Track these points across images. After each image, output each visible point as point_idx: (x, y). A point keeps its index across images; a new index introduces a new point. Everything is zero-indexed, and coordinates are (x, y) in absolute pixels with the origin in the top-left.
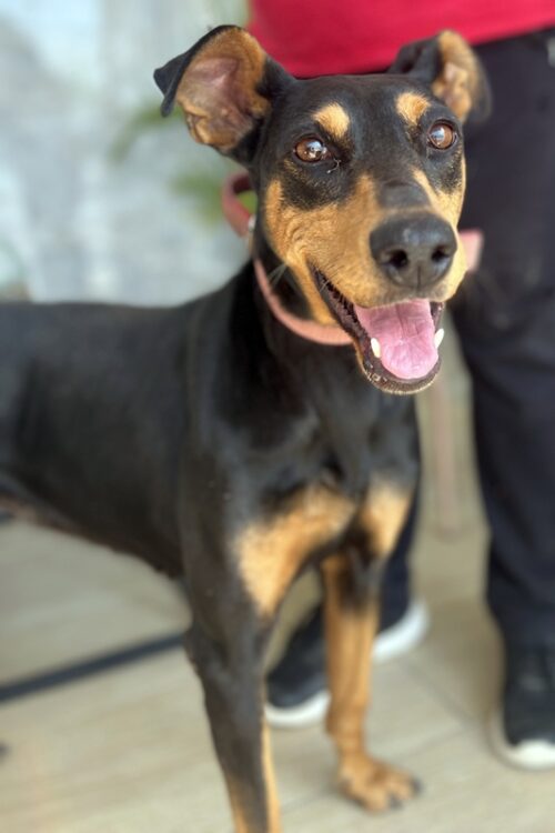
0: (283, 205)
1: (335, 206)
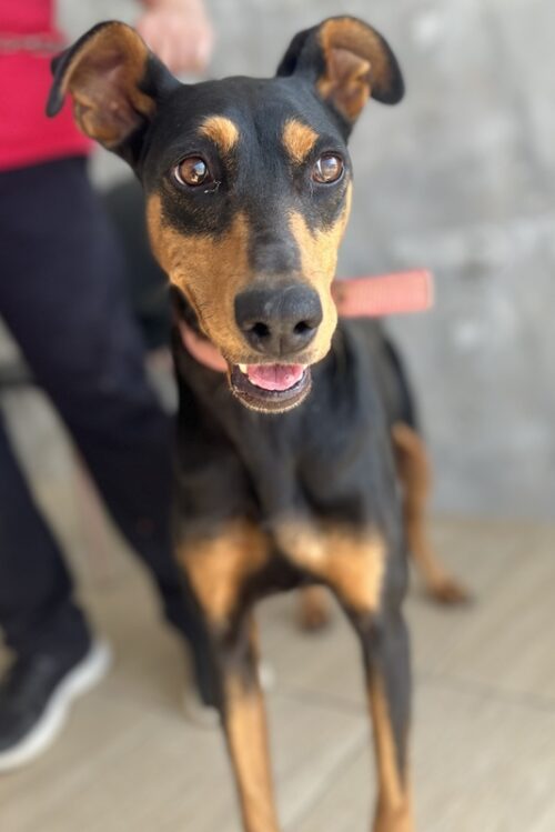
0: (163, 223)
1: (211, 239)
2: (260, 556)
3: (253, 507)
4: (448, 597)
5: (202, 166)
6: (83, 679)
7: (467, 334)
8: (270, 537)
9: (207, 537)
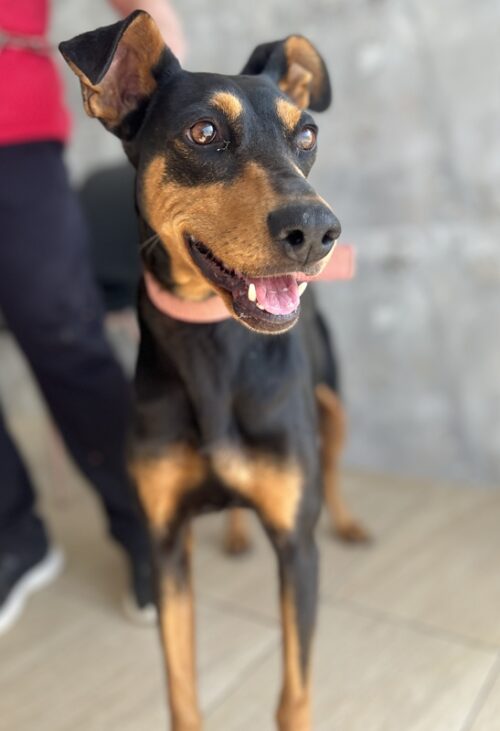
0: (165, 180)
1: (221, 185)
2: (198, 475)
3: (193, 434)
4: (351, 536)
5: (211, 128)
6: (40, 577)
7: (384, 317)
8: (208, 460)
9: (154, 456)
